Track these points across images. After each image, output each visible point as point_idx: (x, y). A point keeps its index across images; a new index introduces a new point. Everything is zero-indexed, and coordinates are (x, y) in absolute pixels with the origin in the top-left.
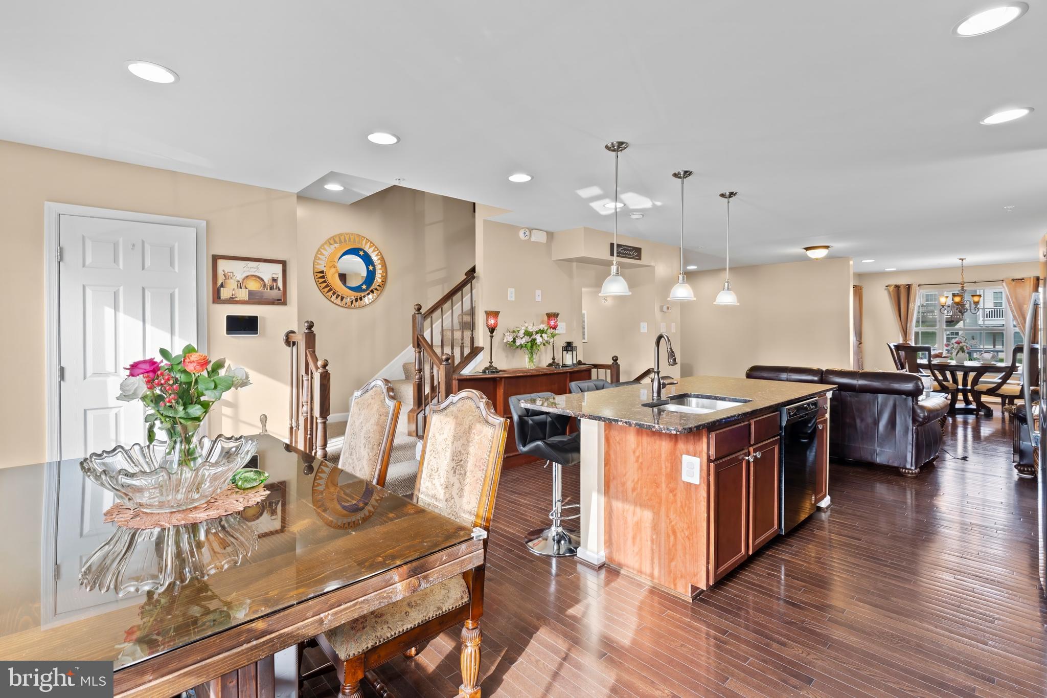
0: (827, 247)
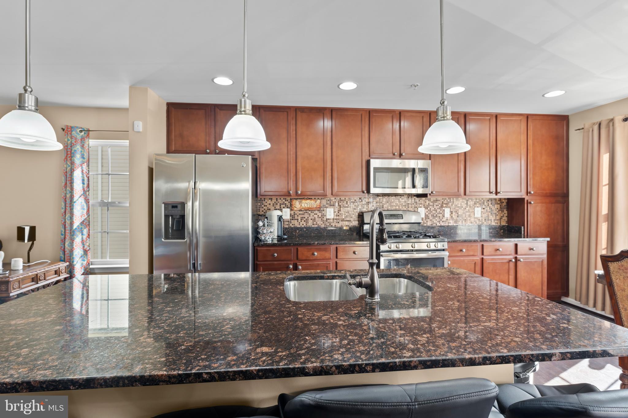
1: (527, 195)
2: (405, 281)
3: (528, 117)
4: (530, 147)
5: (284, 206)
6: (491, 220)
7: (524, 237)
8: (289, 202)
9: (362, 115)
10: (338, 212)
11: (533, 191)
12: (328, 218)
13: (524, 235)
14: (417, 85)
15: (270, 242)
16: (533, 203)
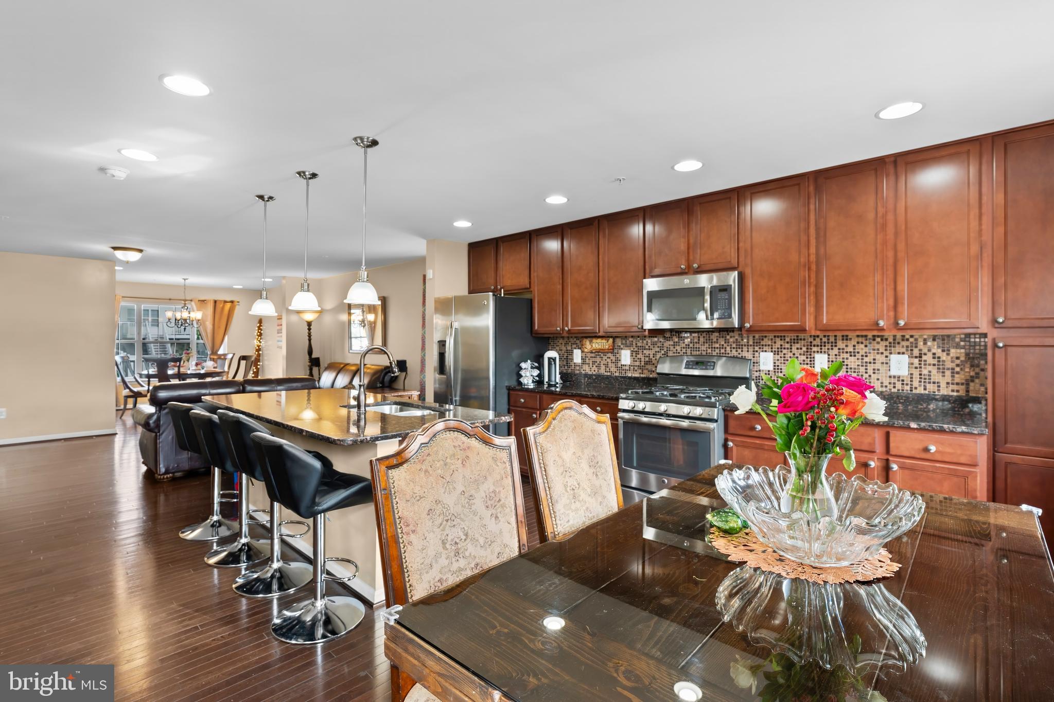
0: (141, 251)
6: (939, 383)
10: (636, 356)
12: (623, 364)
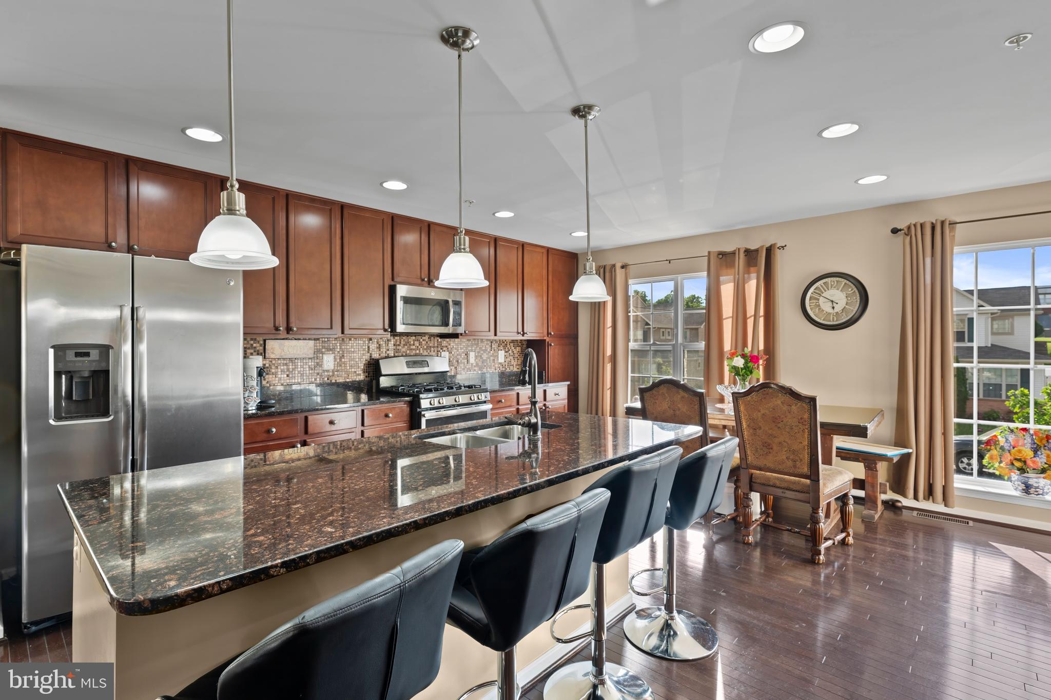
1: (548, 336)
2: (518, 428)
3: (548, 250)
4: (550, 284)
5: (252, 351)
6: (513, 365)
7: (545, 383)
8: (261, 345)
9: (383, 220)
10: (340, 360)
11: (553, 331)
12: (325, 369)
13: (545, 381)
14: (473, 202)
15: (254, 411)
16: (553, 345)
